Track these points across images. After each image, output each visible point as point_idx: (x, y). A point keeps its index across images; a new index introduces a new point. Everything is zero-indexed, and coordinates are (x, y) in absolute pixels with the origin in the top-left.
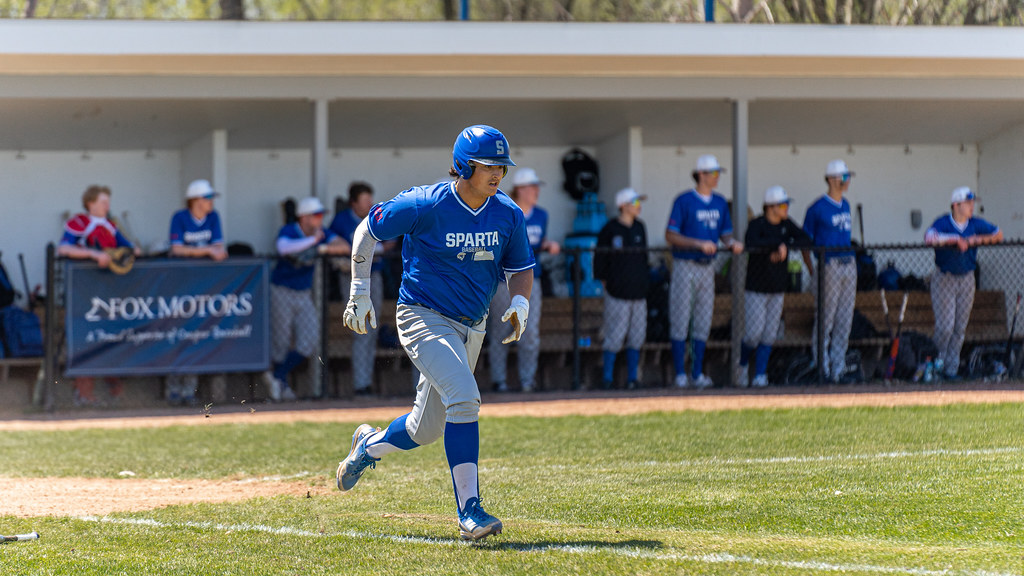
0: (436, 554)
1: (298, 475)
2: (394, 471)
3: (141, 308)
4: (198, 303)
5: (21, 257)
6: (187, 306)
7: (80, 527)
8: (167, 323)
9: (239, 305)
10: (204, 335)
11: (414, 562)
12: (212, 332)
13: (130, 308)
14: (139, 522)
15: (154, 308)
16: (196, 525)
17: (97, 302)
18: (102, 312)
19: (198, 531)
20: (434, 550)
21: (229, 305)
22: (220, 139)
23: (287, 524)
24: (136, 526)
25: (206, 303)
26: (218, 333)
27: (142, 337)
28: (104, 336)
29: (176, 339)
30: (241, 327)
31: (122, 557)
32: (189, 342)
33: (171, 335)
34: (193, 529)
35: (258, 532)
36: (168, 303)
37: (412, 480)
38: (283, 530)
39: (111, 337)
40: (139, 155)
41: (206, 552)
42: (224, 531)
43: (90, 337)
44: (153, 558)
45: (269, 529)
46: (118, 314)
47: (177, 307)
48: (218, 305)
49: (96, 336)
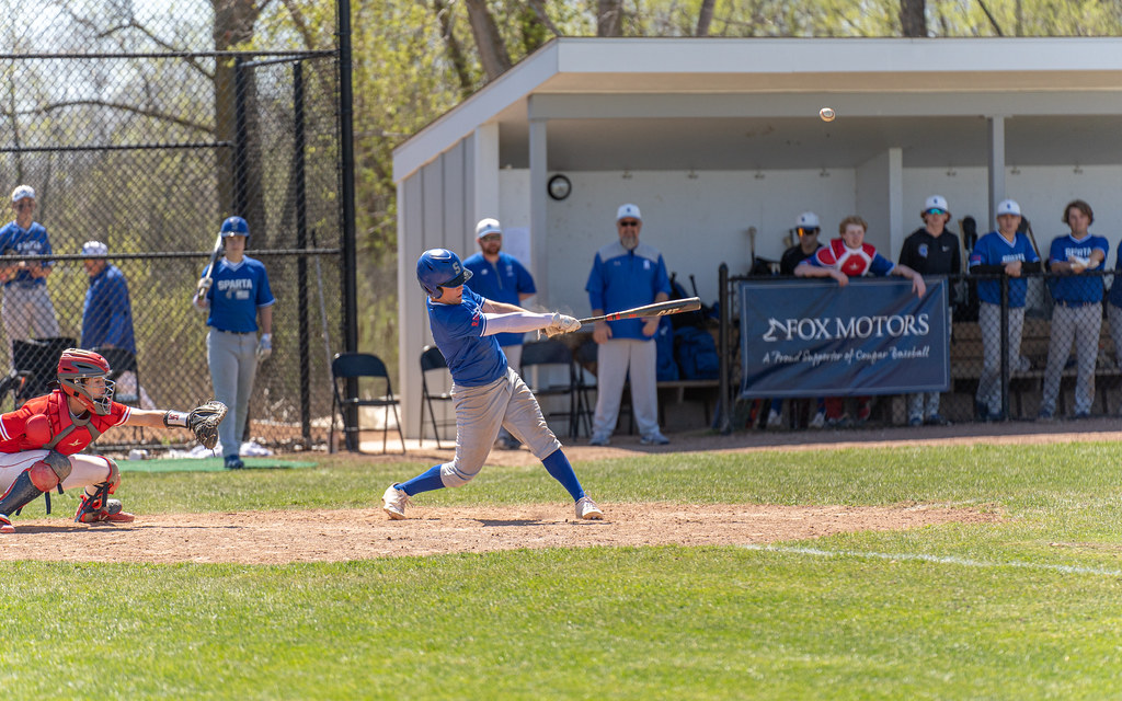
0: (1102, 584)
1: (968, 502)
2: (1069, 497)
3: (818, 329)
4: (875, 324)
5: (692, 278)
6: (864, 327)
7: (743, 557)
8: (844, 344)
9: (917, 325)
10: (882, 355)
11: (1079, 593)
12: (890, 353)
13: (806, 329)
14: (803, 551)
15: (832, 328)
16: (861, 555)
17: (773, 322)
18: (779, 333)
19: (862, 560)
20: (1098, 581)
21: (907, 325)
22: (896, 156)
23: (952, 551)
24: (800, 555)
25: (884, 323)
26: (896, 354)
27: (819, 358)
28: (779, 357)
29: (854, 359)
30: (920, 348)
31: (781, 588)
32: (867, 363)
33: (848, 356)
35: (923, 562)
36: (846, 324)
37: (1085, 507)
38: (948, 560)
39: (787, 358)
40: (815, 173)
41: (868, 583)
42: (889, 560)
43: (767, 358)
44: (814, 589)
45: (935, 559)
46: (795, 334)
47: (854, 326)
49: (772, 358)
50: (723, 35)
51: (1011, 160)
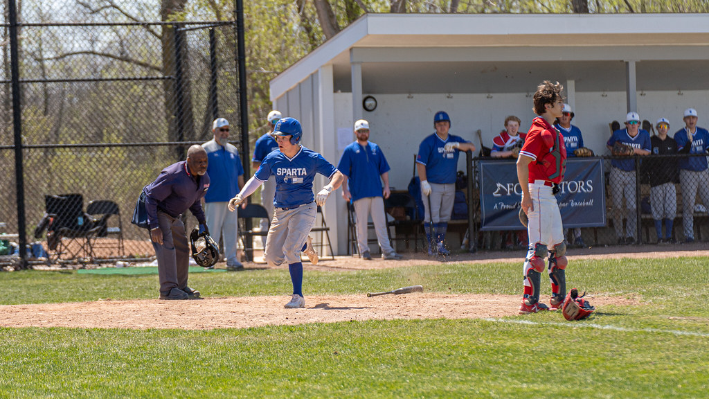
0: (700, 342)
1: (619, 292)
4: (561, 186)
7: (485, 326)
9: (586, 187)
11: (686, 347)
13: (519, 189)
14: (520, 322)
17: (499, 185)
18: (502, 191)
19: (557, 327)
20: (698, 340)
21: (580, 187)
22: (571, 85)
24: (518, 324)
26: (573, 204)
28: (503, 206)
30: (588, 200)
31: (508, 344)
34: (553, 326)
35: (593, 328)
37: (689, 295)
38: (607, 327)
39: (508, 207)
40: (522, 95)
41: (560, 341)
42: (572, 327)
43: (496, 207)
44: (528, 344)
45: (599, 327)
46: (512, 192)
48: (573, 187)
49: (499, 206)
50: (466, 12)
51: (640, 87)
